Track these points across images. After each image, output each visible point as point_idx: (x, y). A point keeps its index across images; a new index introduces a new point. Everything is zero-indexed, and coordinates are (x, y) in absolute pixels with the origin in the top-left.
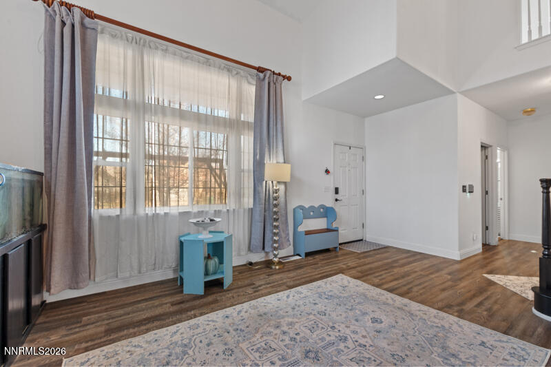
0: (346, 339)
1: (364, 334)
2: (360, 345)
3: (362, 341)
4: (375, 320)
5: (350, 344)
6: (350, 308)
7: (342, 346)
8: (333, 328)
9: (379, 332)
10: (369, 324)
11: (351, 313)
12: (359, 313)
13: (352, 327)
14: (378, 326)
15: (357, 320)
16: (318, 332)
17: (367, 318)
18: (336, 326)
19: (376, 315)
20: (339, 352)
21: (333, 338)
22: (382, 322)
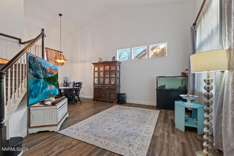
0: (117, 122)
1: (113, 124)
2: (113, 122)
3: (113, 123)
4: (110, 129)
5: (116, 122)
6: (120, 131)
7: (118, 121)
8: (122, 124)
9: (109, 126)
10: (112, 127)
11: (119, 129)
12: (116, 130)
13: (116, 125)
14: (109, 127)
15: (116, 127)
16: (125, 122)
17: (113, 129)
18: (121, 124)
19: (109, 131)
20: (118, 120)
21: (121, 122)
22: (108, 129)
